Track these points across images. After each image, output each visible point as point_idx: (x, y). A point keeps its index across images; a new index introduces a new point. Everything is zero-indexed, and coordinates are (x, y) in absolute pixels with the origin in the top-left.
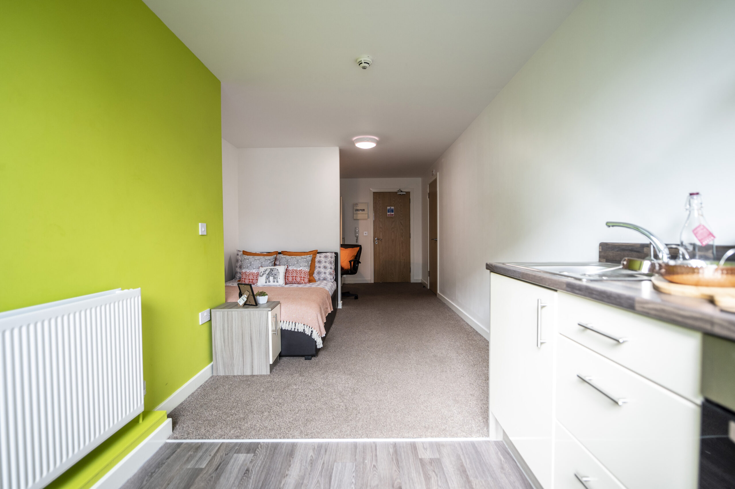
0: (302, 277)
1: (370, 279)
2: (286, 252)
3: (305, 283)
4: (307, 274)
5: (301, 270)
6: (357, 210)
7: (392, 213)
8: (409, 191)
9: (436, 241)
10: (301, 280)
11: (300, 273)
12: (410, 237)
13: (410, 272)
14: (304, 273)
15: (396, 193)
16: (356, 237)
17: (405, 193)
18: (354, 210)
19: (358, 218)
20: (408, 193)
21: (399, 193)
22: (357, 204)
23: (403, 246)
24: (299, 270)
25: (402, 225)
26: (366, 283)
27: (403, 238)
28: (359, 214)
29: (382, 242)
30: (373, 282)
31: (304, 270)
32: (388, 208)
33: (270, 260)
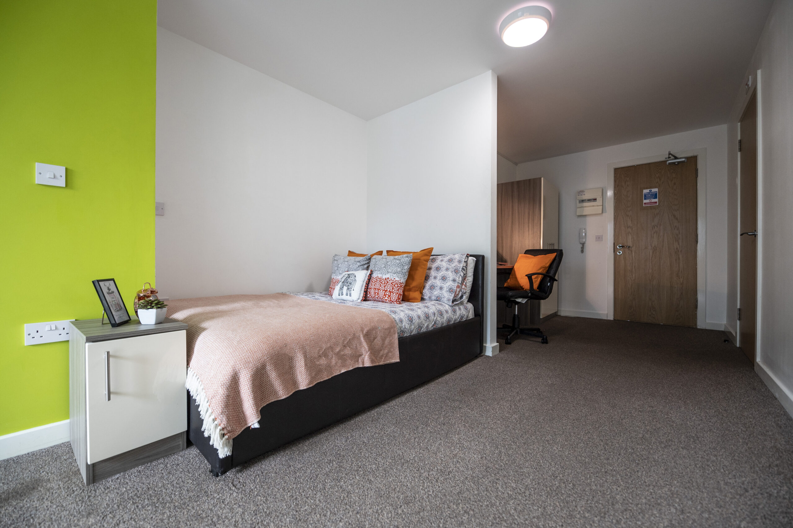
0: (387, 291)
1: (606, 312)
2: (391, 252)
3: (391, 302)
4: (396, 286)
5: (388, 278)
6: (583, 201)
7: (654, 200)
8: (695, 154)
9: (755, 236)
10: (385, 295)
11: (385, 283)
12: (697, 242)
13: (696, 307)
14: (392, 283)
15: (665, 162)
16: (581, 243)
17: (684, 160)
18: (578, 201)
19: (584, 214)
20: (692, 160)
21: (669, 162)
22: (583, 191)
23: (679, 259)
24: (384, 278)
25: (677, 219)
26: (588, 318)
27: (679, 244)
28: (585, 207)
29: (632, 251)
30: (611, 318)
31: (392, 279)
32: (646, 191)
33: (359, 262)
